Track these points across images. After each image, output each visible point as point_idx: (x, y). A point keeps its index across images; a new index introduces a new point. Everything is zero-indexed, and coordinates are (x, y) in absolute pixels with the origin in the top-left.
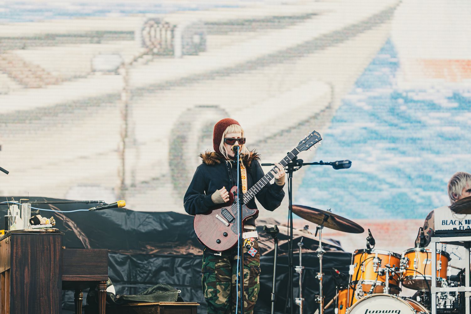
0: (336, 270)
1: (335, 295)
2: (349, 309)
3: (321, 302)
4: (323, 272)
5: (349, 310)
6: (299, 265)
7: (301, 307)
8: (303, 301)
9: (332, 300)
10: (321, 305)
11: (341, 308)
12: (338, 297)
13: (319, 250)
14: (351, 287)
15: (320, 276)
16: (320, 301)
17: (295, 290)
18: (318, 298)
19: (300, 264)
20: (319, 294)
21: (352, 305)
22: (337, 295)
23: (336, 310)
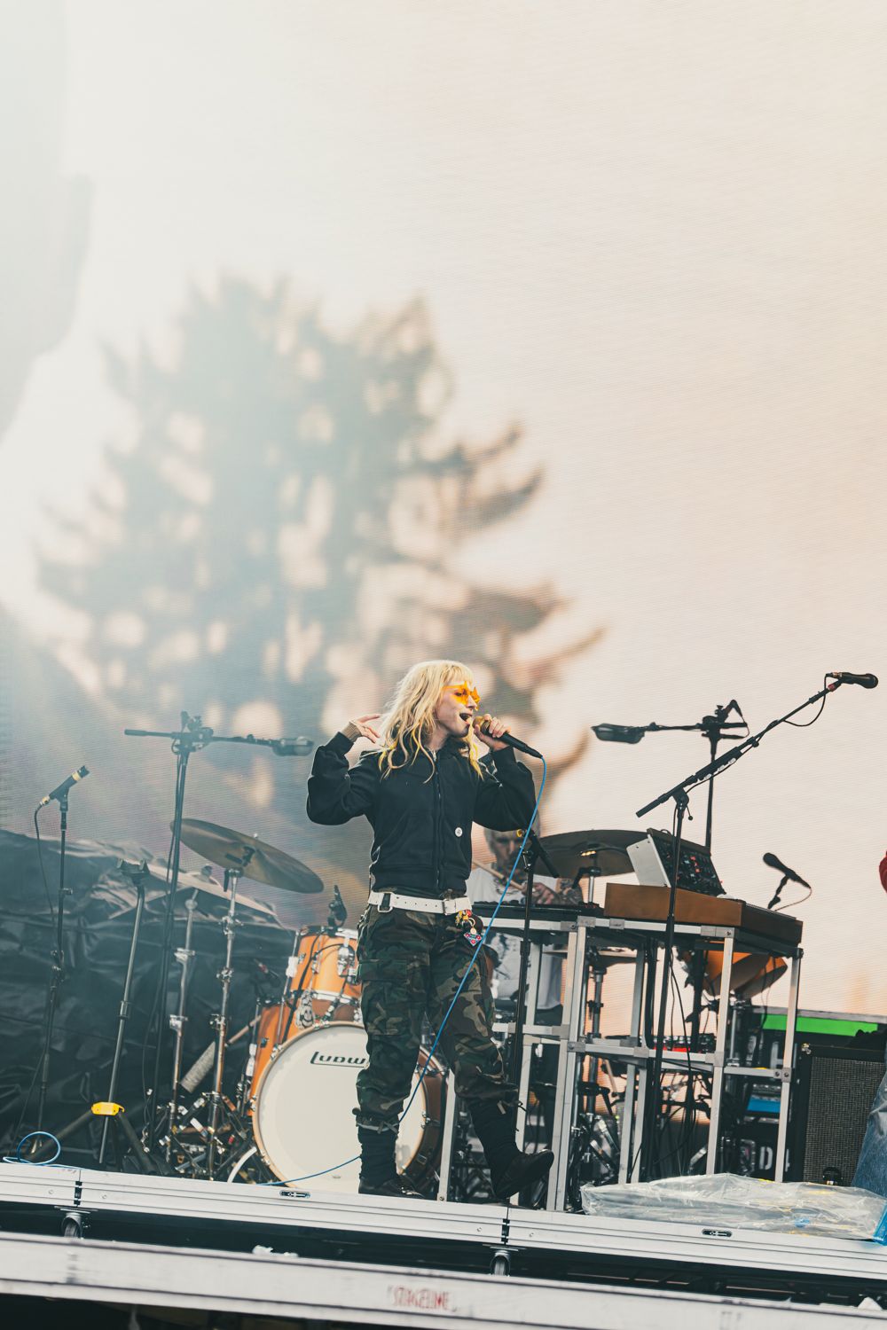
0: (261, 965)
1: (254, 1018)
2: (280, 1047)
3: (222, 1028)
4: (231, 967)
5: (279, 1051)
6: (184, 947)
7: (180, 1034)
8: (184, 1023)
9: (246, 1028)
10: (222, 1034)
11: (264, 1045)
12: (259, 1023)
13: (228, 918)
14: (288, 1003)
15: (225, 972)
16: (219, 1025)
17: (170, 996)
18: (217, 1020)
19: (187, 945)
20: (219, 1011)
21: (285, 1040)
22: (258, 1018)
23: (253, 1049)
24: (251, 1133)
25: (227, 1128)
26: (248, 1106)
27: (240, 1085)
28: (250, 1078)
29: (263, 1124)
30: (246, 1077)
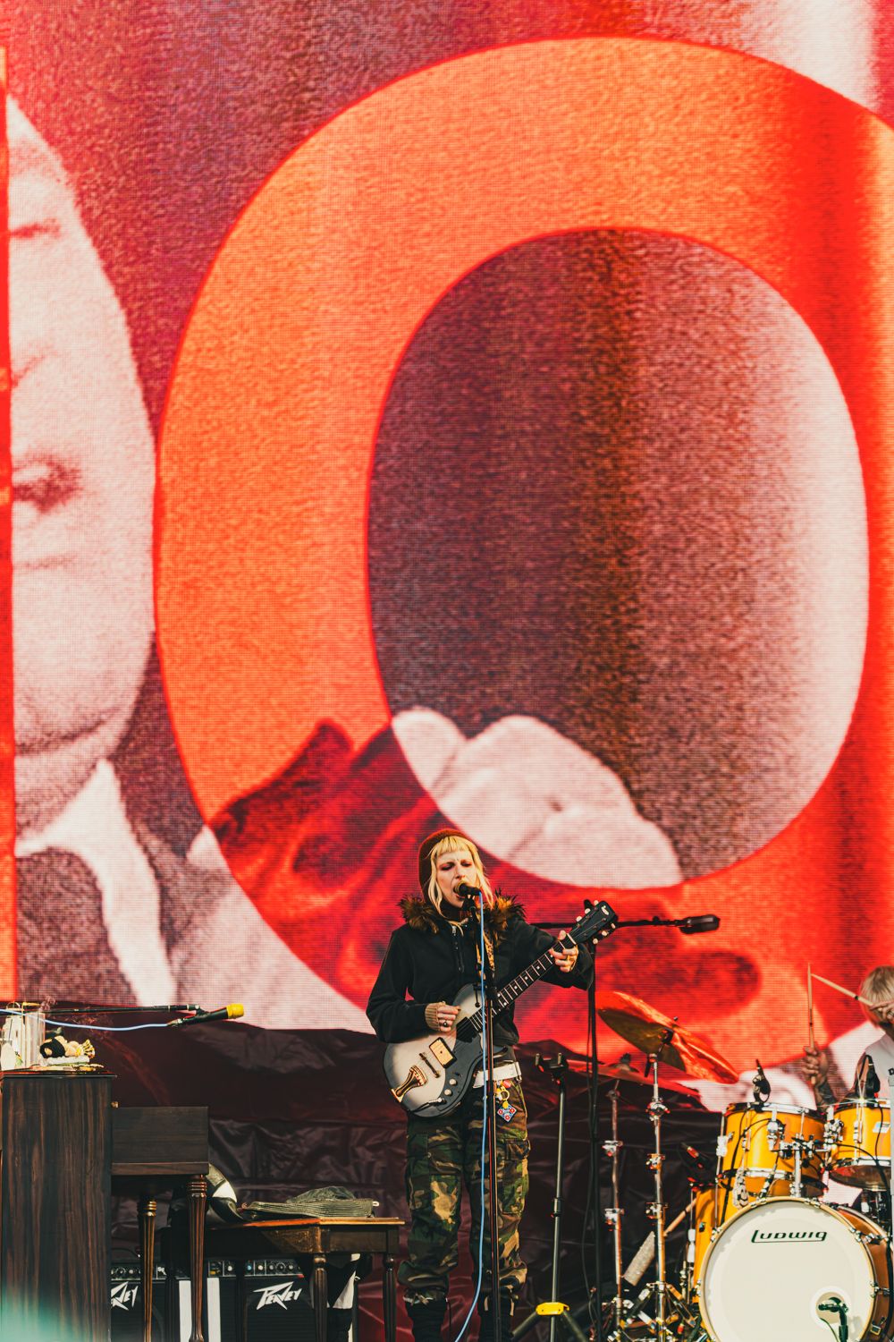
0: (690, 1149)
1: (689, 1202)
2: (719, 1229)
3: (659, 1216)
4: (661, 1152)
5: (719, 1233)
6: (612, 1139)
7: (617, 1227)
8: (620, 1216)
9: (683, 1214)
10: (660, 1223)
11: (702, 1230)
12: (694, 1208)
13: (653, 1106)
14: (722, 1183)
15: (656, 1160)
16: (656, 1213)
17: (604, 1192)
18: (653, 1208)
19: (615, 1136)
20: (654, 1200)
21: (723, 1221)
22: (693, 1202)
23: (692, 1234)
24: (700, 1320)
25: (674, 1318)
26: (693, 1293)
27: (683, 1272)
28: (692, 1265)
29: (710, 1309)
30: (688, 1264)
